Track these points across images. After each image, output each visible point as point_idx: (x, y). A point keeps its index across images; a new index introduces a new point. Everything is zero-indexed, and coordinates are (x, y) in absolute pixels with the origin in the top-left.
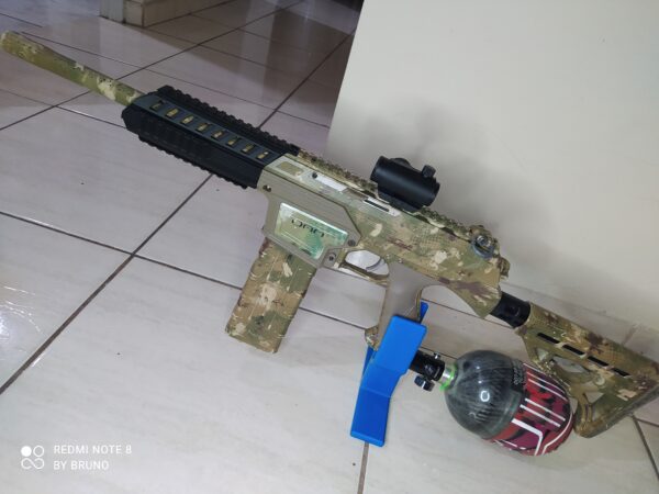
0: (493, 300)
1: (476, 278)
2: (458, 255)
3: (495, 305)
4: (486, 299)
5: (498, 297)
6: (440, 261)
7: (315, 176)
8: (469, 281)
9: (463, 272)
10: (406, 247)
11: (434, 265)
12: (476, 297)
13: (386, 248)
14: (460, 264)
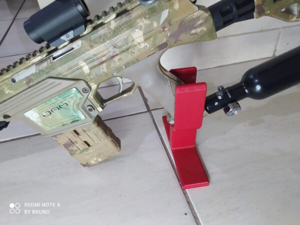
0: (206, 20)
1: (176, 20)
2: (147, 22)
3: (211, 21)
4: (201, 25)
5: (207, 15)
6: (142, 39)
7: (14, 81)
8: (175, 28)
9: (164, 28)
10: (113, 57)
11: (143, 45)
12: (193, 31)
13: (105, 70)
14: (155, 25)
